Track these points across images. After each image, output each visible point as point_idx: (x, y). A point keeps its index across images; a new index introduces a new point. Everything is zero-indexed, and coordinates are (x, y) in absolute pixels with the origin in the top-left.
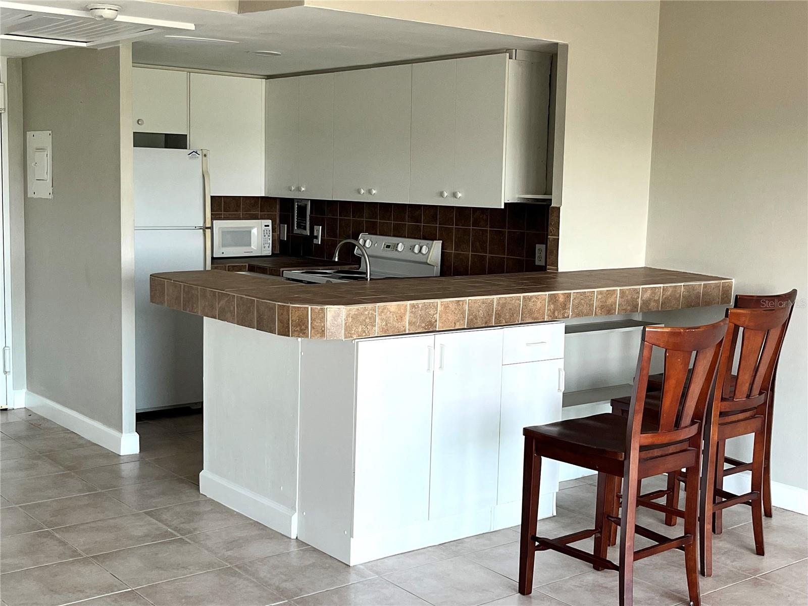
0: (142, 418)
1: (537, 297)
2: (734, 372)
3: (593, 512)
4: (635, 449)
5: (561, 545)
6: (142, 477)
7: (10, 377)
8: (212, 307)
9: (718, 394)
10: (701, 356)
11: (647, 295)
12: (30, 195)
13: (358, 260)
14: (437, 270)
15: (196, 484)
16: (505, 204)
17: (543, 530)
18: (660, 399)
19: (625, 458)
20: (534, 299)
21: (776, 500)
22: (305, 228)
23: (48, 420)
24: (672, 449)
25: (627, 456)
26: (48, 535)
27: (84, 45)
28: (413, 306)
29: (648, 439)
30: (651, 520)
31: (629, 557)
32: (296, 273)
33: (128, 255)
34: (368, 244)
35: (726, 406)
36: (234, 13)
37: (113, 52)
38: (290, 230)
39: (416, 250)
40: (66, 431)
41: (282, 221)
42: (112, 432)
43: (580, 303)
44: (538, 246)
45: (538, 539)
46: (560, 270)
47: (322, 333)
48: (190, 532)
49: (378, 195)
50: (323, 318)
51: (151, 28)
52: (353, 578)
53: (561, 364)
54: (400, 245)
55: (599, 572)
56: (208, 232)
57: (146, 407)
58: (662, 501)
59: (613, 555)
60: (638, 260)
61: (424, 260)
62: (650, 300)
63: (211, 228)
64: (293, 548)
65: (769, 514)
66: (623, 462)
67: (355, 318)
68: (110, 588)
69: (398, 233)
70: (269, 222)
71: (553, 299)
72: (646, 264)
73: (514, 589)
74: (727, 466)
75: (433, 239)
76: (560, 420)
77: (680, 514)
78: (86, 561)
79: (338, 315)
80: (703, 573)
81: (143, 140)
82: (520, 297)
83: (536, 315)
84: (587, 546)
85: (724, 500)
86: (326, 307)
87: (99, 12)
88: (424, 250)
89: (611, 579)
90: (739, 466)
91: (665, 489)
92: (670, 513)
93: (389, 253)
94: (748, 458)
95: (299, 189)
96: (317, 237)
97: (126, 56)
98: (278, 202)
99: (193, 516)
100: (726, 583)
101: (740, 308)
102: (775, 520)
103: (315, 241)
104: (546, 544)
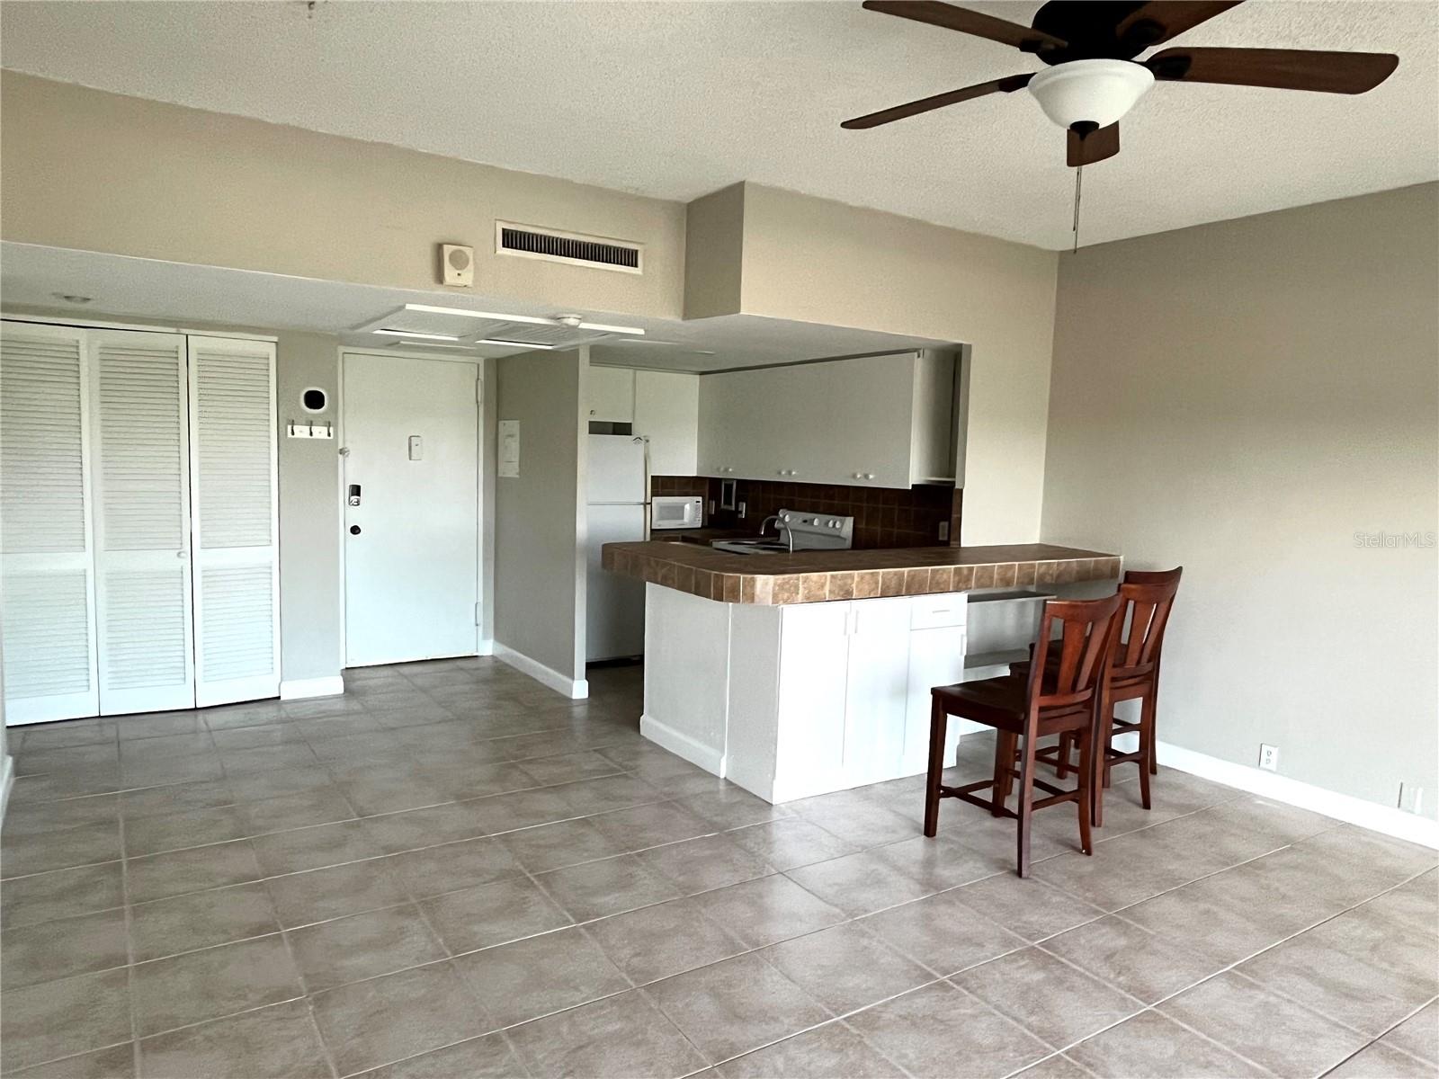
0: (590, 666)
1: (944, 570)
2: (1124, 640)
3: (992, 764)
4: (1035, 709)
5: (962, 794)
6: (590, 718)
7: (481, 628)
8: (656, 574)
9: (1110, 662)
10: (1096, 627)
11: (1043, 569)
12: (500, 475)
13: (777, 533)
14: (848, 543)
15: (637, 727)
16: (913, 485)
17: (947, 780)
18: (1059, 664)
19: (1025, 718)
20: (941, 572)
21: (1161, 759)
22: (731, 504)
23: (511, 667)
24: (1068, 710)
25: (1027, 715)
26: (513, 766)
27: (550, 348)
28: (832, 576)
29: (1047, 701)
30: (1044, 773)
31: (1027, 807)
32: (723, 544)
33: (582, 528)
34: (787, 519)
35: (1118, 672)
36: (679, 320)
37: (574, 354)
38: (718, 505)
39: (831, 524)
40: (526, 676)
41: (710, 498)
42: (565, 679)
43: (982, 576)
44: (942, 524)
45: (944, 788)
46: (962, 545)
47: (752, 598)
48: (632, 769)
49: (797, 476)
50: (753, 586)
51: (607, 333)
52: (775, 815)
53: (963, 630)
54: (816, 520)
55: (997, 819)
56: (648, 507)
57: (595, 658)
58: (1054, 756)
59: (1011, 804)
60: (1034, 538)
61: (838, 534)
62: (1045, 574)
63: (651, 503)
64: (722, 786)
65: (1154, 772)
66: (1022, 722)
67: (781, 587)
68: (565, 815)
69: (815, 509)
70: (700, 499)
71: (957, 571)
72: (1040, 540)
73: (919, 831)
74: (1115, 726)
75: (847, 515)
76: (962, 682)
77: (1073, 769)
78: (546, 790)
79: (767, 584)
80: (1093, 824)
81: (597, 428)
82: (927, 570)
83: (942, 586)
84: (987, 795)
85: (1113, 757)
86: (756, 576)
87: (565, 321)
88: (838, 525)
89: (1011, 826)
90: (1126, 727)
91: (1058, 745)
92: (1062, 768)
93: (806, 528)
94: (1137, 720)
95: (726, 470)
96: (741, 512)
97: (584, 357)
98: (708, 481)
99: (637, 754)
100: (1114, 834)
101: (1130, 583)
102: (1160, 777)
103: (740, 516)
104: (949, 793)
